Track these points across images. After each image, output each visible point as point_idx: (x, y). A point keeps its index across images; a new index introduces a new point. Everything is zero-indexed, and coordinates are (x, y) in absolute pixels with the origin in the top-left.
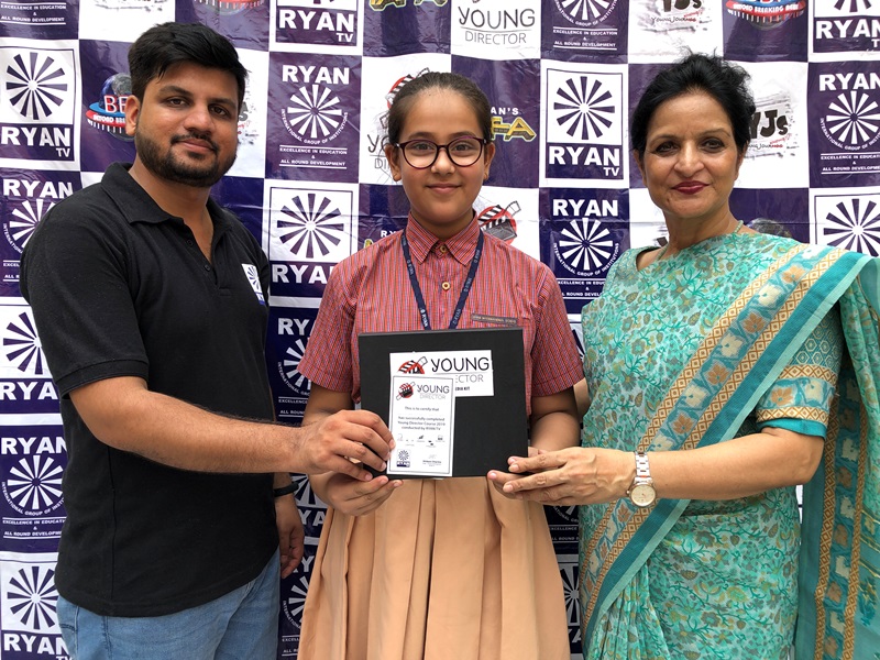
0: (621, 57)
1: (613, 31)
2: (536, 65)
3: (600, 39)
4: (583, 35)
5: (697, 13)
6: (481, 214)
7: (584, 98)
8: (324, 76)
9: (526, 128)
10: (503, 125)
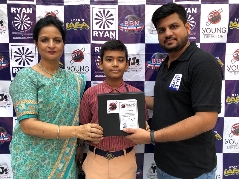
0: (115, 3)
2: (89, 6)
6: (73, 52)
7: (104, 16)
8: (24, 11)
9: (86, 25)
10: (80, 25)
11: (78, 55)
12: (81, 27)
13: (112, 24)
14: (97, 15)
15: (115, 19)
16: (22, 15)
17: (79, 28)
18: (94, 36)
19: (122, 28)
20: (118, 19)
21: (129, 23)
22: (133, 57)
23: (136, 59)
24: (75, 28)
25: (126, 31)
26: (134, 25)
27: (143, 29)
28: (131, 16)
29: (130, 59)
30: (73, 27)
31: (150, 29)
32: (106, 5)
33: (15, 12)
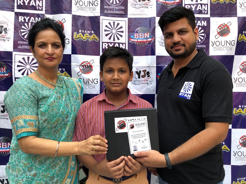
0: (126, 15)
1: (123, 8)
2: (99, 18)
3: (119, 10)
4: (114, 9)
5: (149, 2)
6: (81, 64)
7: (114, 28)
8: (32, 20)
9: (96, 37)
10: (89, 36)
11: (87, 66)
12: (91, 39)
13: (121, 36)
14: (106, 26)
15: (124, 32)
16: (30, 24)
17: (89, 40)
18: (104, 48)
19: (132, 40)
20: (128, 31)
21: (139, 36)
22: (143, 69)
23: (147, 71)
24: (84, 39)
25: (136, 43)
26: (144, 37)
27: (153, 41)
28: (141, 29)
29: (140, 71)
30: (82, 38)
31: (161, 42)
32: (116, 17)
33: (23, 21)
